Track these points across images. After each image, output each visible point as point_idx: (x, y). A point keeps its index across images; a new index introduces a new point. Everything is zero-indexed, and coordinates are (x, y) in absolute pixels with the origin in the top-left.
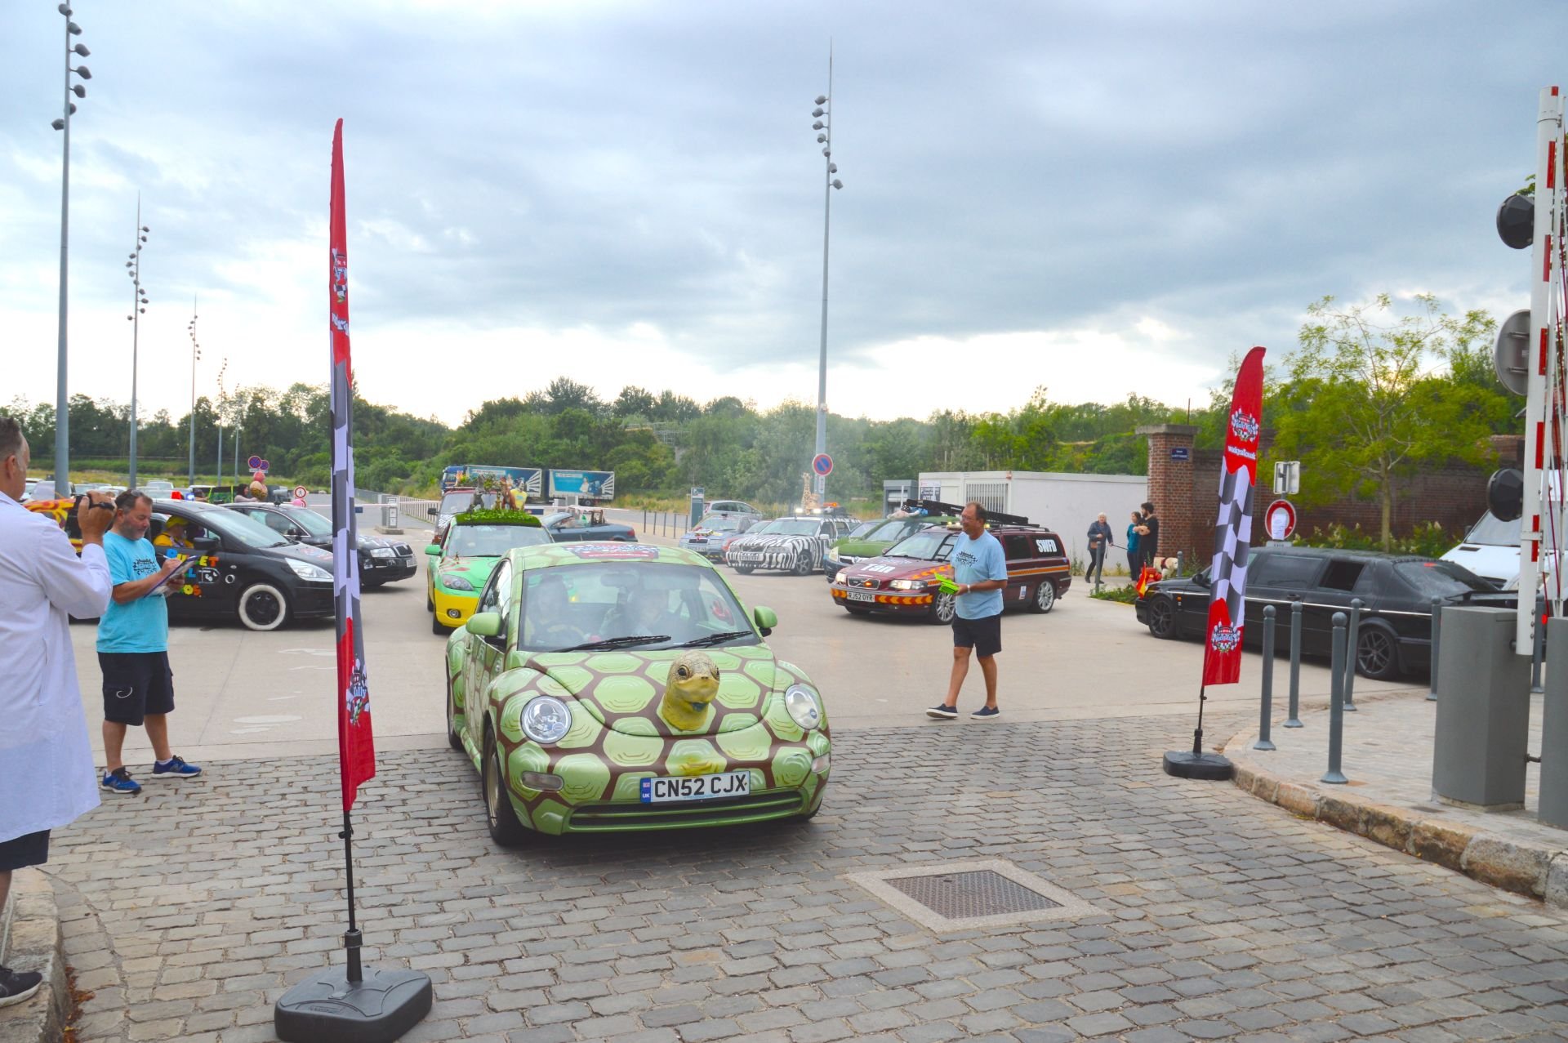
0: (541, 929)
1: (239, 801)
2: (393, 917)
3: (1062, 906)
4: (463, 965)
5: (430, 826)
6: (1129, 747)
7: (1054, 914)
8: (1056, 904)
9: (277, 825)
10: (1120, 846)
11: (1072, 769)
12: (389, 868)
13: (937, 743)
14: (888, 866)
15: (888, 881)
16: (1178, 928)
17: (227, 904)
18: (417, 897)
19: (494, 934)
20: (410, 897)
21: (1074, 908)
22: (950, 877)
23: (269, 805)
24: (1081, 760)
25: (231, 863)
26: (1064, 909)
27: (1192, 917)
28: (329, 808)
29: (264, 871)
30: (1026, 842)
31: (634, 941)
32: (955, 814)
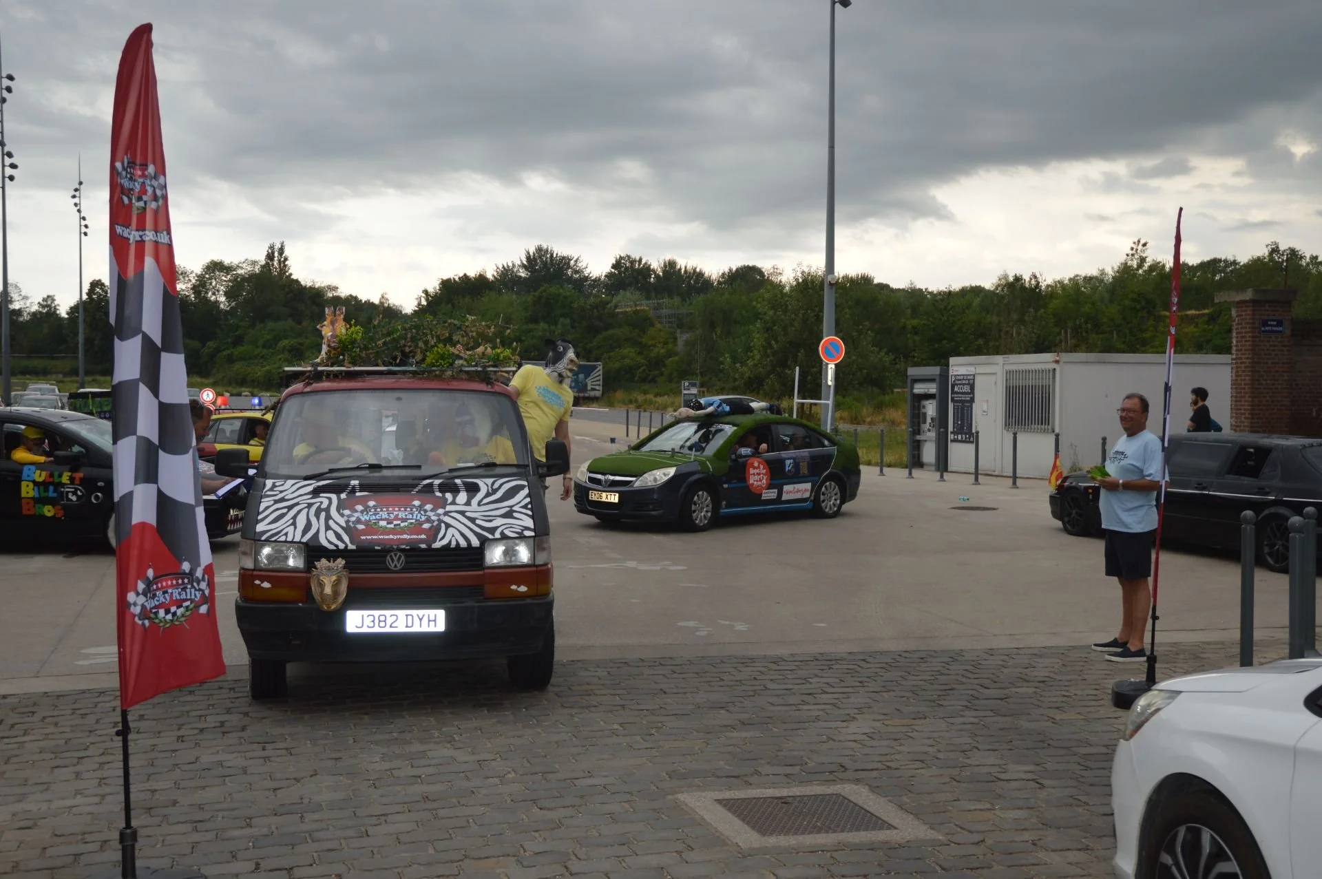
0: (342, 841)
1: (68, 729)
2: (197, 831)
3: (896, 828)
4: (253, 872)
5: (264, 749)
6: (1086, 677)
7: (882, 836)
8: (891, 827)
9: (101, 751)
10: (1003, 776)
11: (1002, 699)
12: (207, 789)
13: (859, 669)
14: (730, 789)
15: (719, 801)
16: (1011, 854)
17: (30, 823)
18: (225, 813)
19: (293, 846)
20: (220, 814)
21: (907, 829)
22: (790, 800)
23: (99, 732)
24: (1017, 690)
25: (45, 787)
26: (896, 831)
27: (1034, 844)
28: (162, 734)
29: (76, 794)
30: (896, 769)
31: (431, 851)
32: (834, 740)
